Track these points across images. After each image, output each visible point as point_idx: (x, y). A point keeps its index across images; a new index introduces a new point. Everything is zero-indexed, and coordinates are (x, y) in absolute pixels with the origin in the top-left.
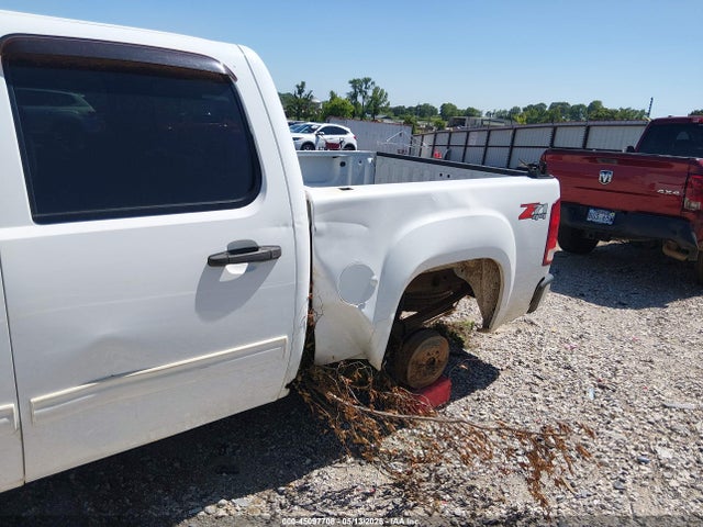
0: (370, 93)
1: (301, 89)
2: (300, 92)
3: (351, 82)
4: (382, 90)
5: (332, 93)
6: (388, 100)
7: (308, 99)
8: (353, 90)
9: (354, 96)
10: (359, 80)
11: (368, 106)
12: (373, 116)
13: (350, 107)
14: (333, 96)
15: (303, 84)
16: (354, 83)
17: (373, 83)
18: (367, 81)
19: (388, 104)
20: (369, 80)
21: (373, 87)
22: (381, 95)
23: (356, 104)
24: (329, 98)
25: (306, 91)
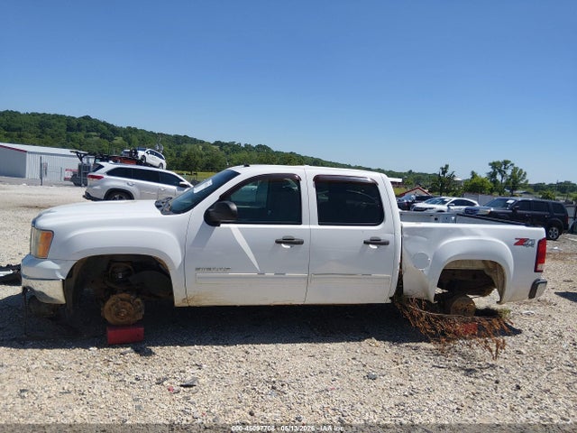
0: (509, 172)
1: (444, 170)
2: (444, 173)
3: (490, 164)
4: (521, 170)
5: (473, 173)
6: (527, 178)
7: (451, 177)
8: (492, 170)
9: (493, 175)
10: (499, 162)
11: (507, 183)
12: (512, 191)
13: (489, 184)
14: (474, 175)
15: (447, 166)
16: (494, 165)
18: (506, 163)
19: (527, 181)
20: (509, 162)
21: (512, 168)
22: (520, 174)
23: (495, 182)
24: (470, 177)
25: (449, 172)
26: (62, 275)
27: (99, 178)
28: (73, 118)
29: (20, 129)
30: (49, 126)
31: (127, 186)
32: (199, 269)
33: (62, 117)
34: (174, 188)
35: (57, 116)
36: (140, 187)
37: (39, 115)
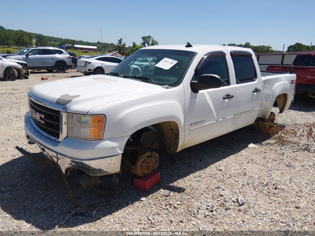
0: (151, 42)
1: (120, 41)
2: (120, 43)
3: (142, 38)
4: (156, 41)
5: (134, 43)
7: (124, 46)
8: (143, 41)
9: (144, 44)
10: (146, 37)
15: (121, 39)
16: (144, 38)
17: (152, 38)
18: (149, 37)
20: (150, 37)
21: (151, 40)
22: (155, 43)
24: (132, 45)
25: (123, 42)
26: (121, 150)
32: (192, 124)
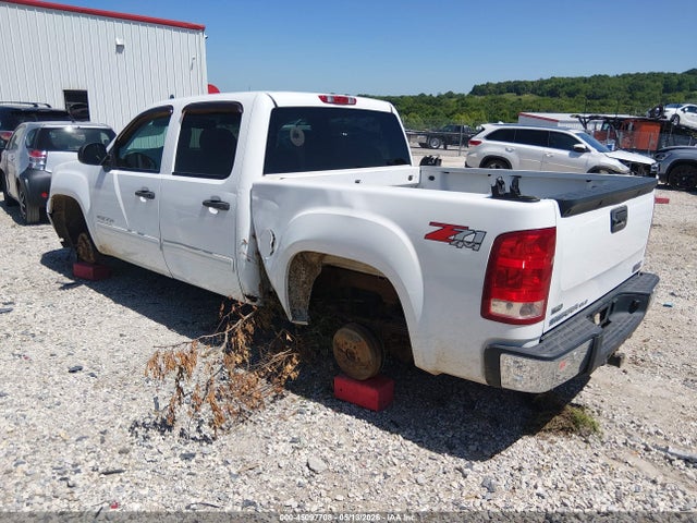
27: (478, 143)
28: (674, 74)
29: (605, 96)
30: (641, 88)
31: (505, 152)
33: (659, 75)
34: (566, 153)
35: (653, 74)
36: (520, 153)
37: (630, 75)
